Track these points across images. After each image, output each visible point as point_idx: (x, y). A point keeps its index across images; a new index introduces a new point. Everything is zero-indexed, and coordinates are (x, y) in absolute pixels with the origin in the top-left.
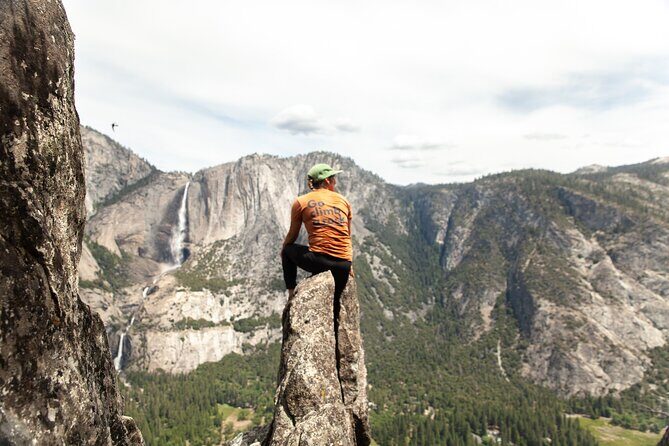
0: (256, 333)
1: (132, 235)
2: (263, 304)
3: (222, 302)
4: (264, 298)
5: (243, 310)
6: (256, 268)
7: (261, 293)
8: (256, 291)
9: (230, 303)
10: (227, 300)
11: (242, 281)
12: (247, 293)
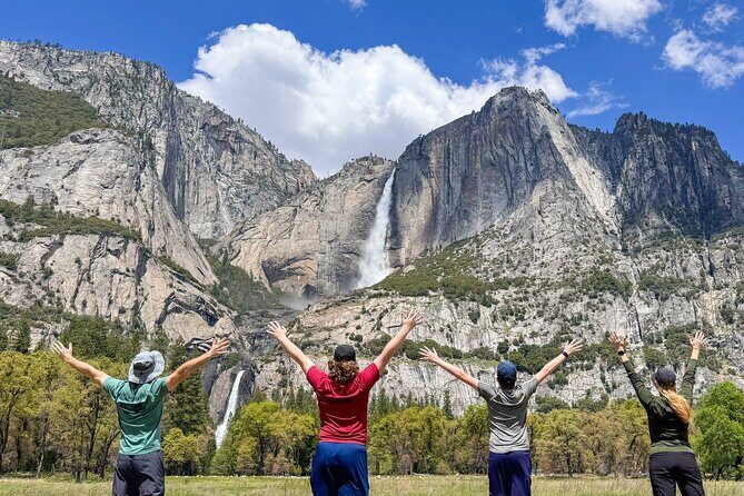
0: (570, 378)
1: (295, 260)
2: (577, 321)
3: (475, 317)
4: (577, 308)
5: (527, 331)
6: (547, 258)
7: (565, 299)
8: (553, 296)
9: (495, 318)
10: (486, 312)
11: (519, 283)
12: (532, 301)
